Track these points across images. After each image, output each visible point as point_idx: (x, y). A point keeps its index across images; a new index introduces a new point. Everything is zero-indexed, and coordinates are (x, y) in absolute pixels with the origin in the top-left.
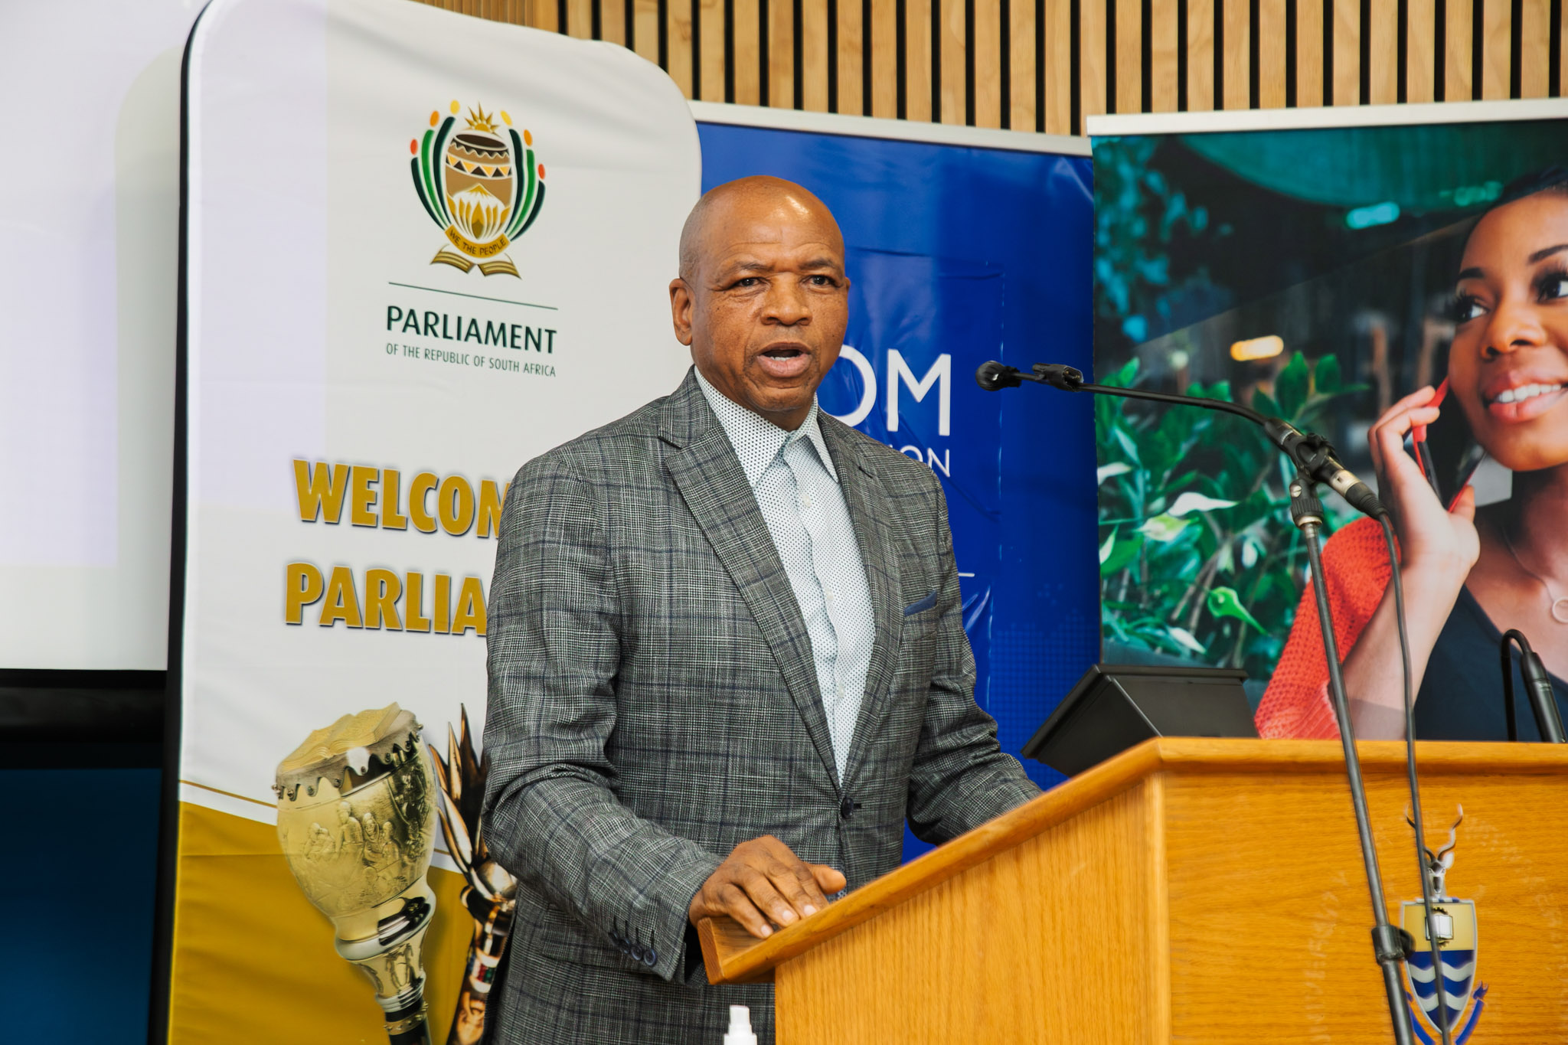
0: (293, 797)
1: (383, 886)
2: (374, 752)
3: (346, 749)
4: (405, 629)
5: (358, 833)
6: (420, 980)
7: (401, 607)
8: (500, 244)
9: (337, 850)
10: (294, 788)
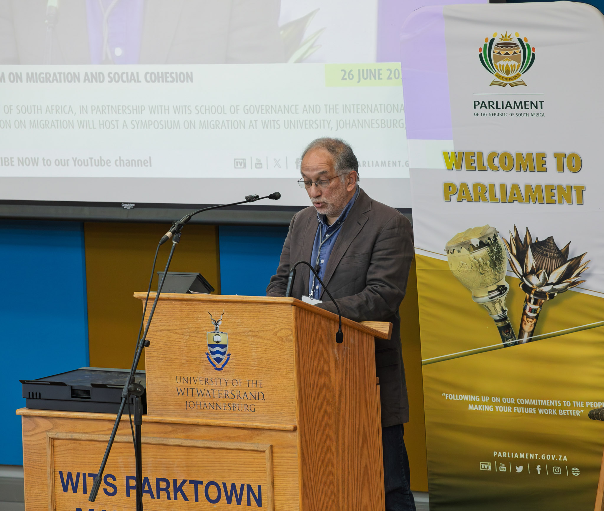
0: (452, 253)
1: (488, 281)
2: (481, 240)
3: (471, 239)
4: (489, 202)
5: (478, 265)
6: (506, 311)
7: (487, 195)
8: (517, 76)
9: (470, 269)
10: (453, 250)
